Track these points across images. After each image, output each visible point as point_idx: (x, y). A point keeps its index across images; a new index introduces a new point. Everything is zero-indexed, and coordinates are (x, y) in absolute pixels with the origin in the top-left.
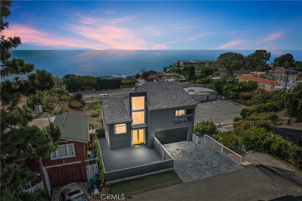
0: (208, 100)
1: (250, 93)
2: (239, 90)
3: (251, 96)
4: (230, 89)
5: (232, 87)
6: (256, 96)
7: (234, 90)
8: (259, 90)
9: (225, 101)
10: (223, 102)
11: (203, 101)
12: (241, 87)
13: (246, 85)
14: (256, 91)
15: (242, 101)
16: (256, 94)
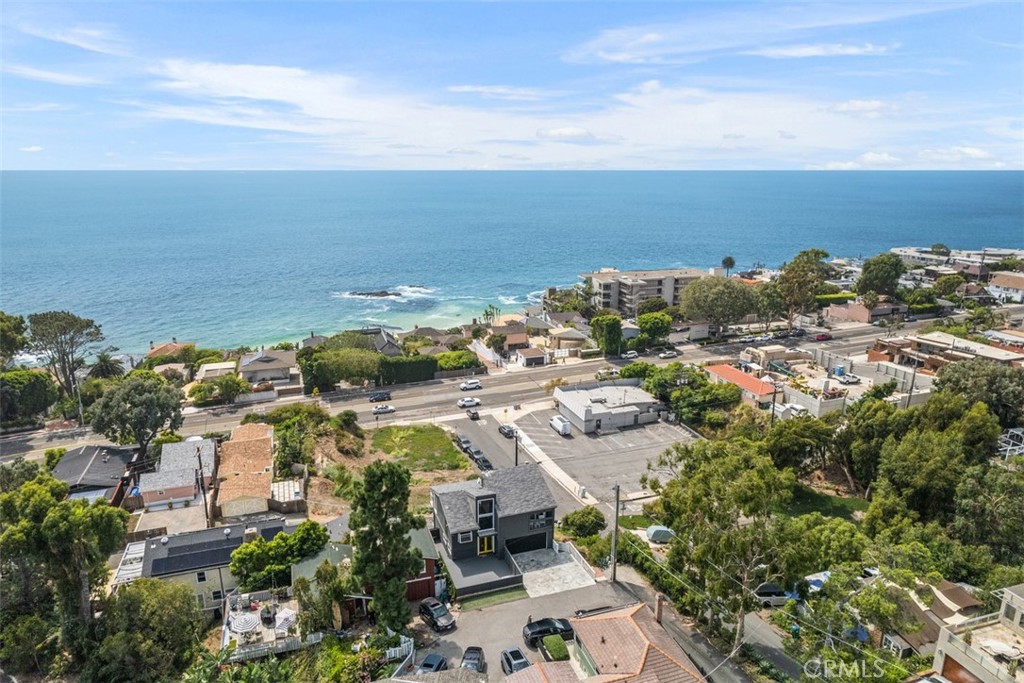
0: (636, 424)
1: (726, 415)
2: (703, 406)
3: (726, 421)
4: (684, 399)
5: (690, 395)
6: (736, 421)
7: (692, 405)
8: (743, 409)
9: (675, 425)
10: (669, 428)
11: (624, 427)
12: (708, 397)
13: (718, 394)
14: (738, 411)
15: (707, 429)
16: (737, 416)
